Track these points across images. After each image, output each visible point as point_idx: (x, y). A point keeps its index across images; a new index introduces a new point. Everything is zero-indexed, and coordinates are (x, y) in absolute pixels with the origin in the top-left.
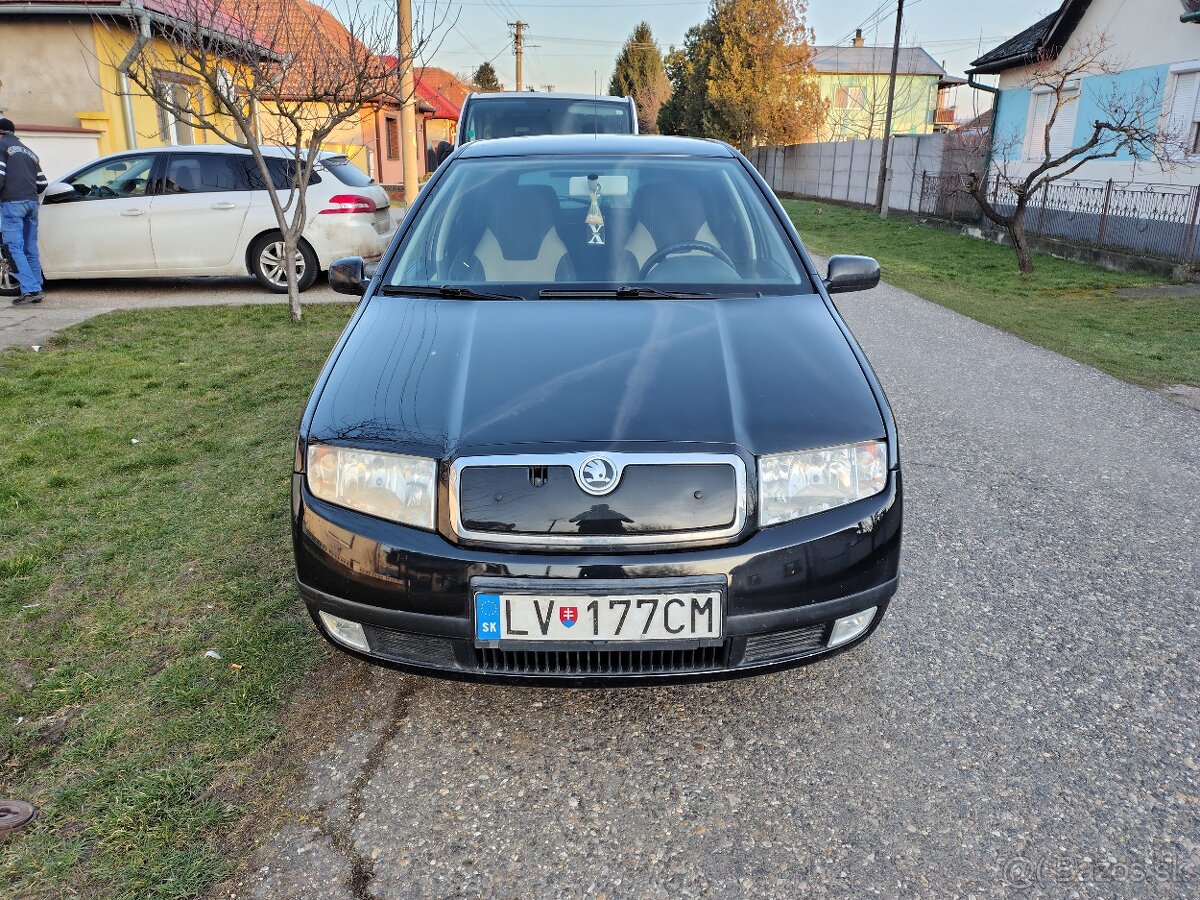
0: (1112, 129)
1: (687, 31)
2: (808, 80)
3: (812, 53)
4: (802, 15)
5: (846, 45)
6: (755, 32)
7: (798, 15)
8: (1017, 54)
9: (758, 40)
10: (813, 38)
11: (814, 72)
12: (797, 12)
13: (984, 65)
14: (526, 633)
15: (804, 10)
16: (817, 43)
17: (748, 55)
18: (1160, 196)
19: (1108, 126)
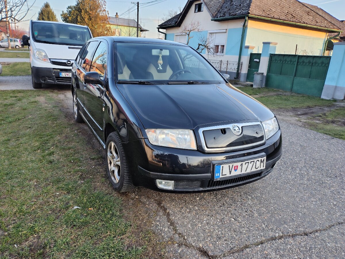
0: (202, 46)
1: (67, 7)
2: (108, 26)
3: (109, 18)
4: (105, 7)
5: (114, 17)
6: (91, 10)
7: (104, 6)
8: (170, 24)
9: (92, 12)
10: (108, 14)
11: (109, 24)
12: (103, 6)
13: (161, 27)
14: (226, 175)
15: (105, 5)
16: (110, 16)
17: (90, 17)
18: (215, 63)
19: (201, 45)
